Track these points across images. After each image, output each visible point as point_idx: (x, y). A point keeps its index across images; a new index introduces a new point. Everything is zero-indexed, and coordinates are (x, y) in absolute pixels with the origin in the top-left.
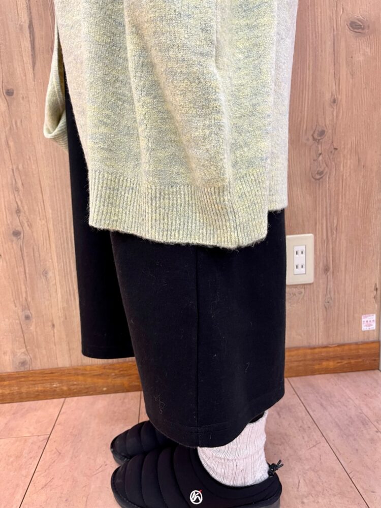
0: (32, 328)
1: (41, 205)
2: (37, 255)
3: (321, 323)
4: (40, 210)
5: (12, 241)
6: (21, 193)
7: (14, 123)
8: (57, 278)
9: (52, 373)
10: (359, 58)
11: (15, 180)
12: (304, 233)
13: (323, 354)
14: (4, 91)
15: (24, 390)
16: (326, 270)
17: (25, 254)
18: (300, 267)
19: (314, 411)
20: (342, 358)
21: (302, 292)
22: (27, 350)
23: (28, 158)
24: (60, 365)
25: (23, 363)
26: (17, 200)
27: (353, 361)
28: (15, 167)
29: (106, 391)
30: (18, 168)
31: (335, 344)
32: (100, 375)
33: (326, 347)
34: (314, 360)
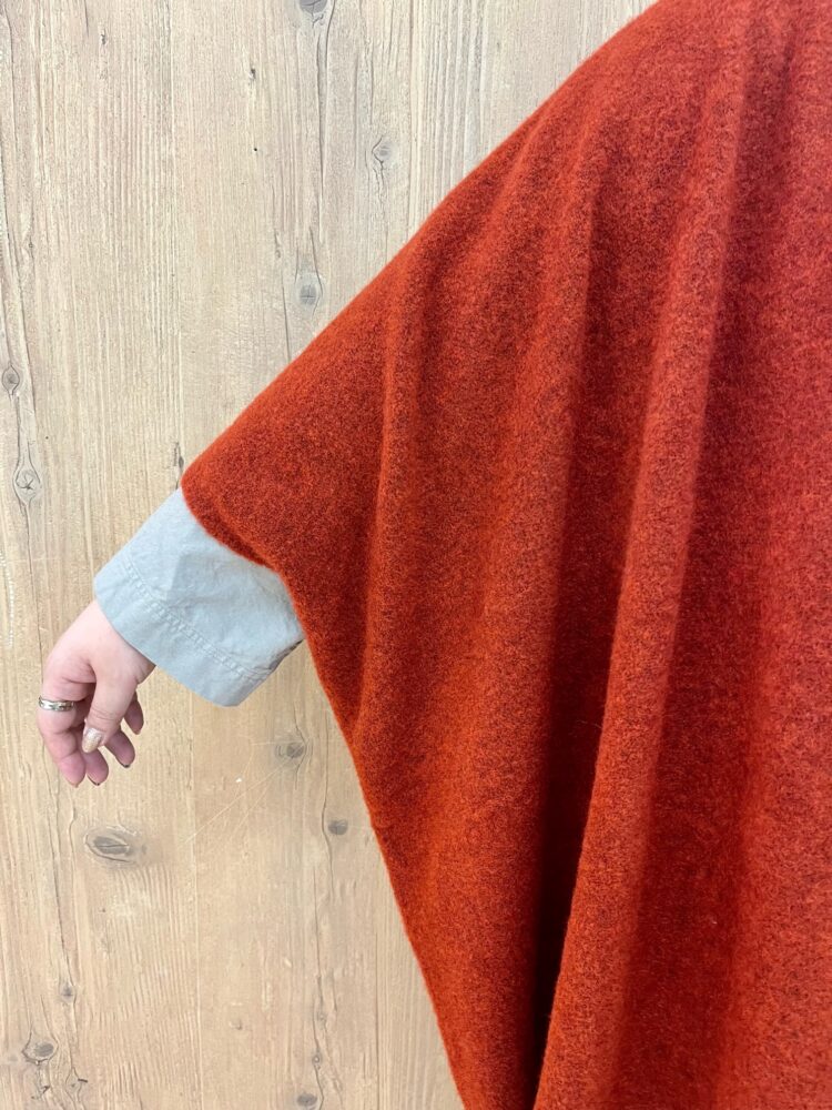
1: (371, 1049)
4: (367, 1060)
6: (329, 1024)
7: (337, 887)
11: (322, 998)
23: (357, 956)
26: (319, 1037)
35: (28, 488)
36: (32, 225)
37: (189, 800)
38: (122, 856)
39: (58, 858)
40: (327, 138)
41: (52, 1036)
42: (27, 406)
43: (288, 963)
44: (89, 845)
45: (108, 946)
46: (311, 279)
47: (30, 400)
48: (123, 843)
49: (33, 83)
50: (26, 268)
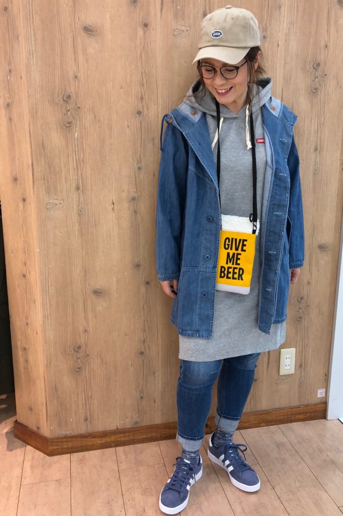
0: (144, 403)
2: (151, 364)
3: (297, 394)
5: (139, 357)
8: (160, 376)
9: (153, 428)
10: (322, 262)
12: (291, 348)
13: (297, 411)
14: (145, 283)
15: (136, 438)
16: (301, 366)
17: (145, 363)
18: (287, 366)
19: (295, 445)
20: (307, 413)
21: (287, 379)
22: (139, 416)
24: (156, 423)
25: (136, 423)
27: (312, 414)
28: (145, 319)
30: (147, 320)
31: (304, 405)
33: (298, 407)
34: (292, 415)
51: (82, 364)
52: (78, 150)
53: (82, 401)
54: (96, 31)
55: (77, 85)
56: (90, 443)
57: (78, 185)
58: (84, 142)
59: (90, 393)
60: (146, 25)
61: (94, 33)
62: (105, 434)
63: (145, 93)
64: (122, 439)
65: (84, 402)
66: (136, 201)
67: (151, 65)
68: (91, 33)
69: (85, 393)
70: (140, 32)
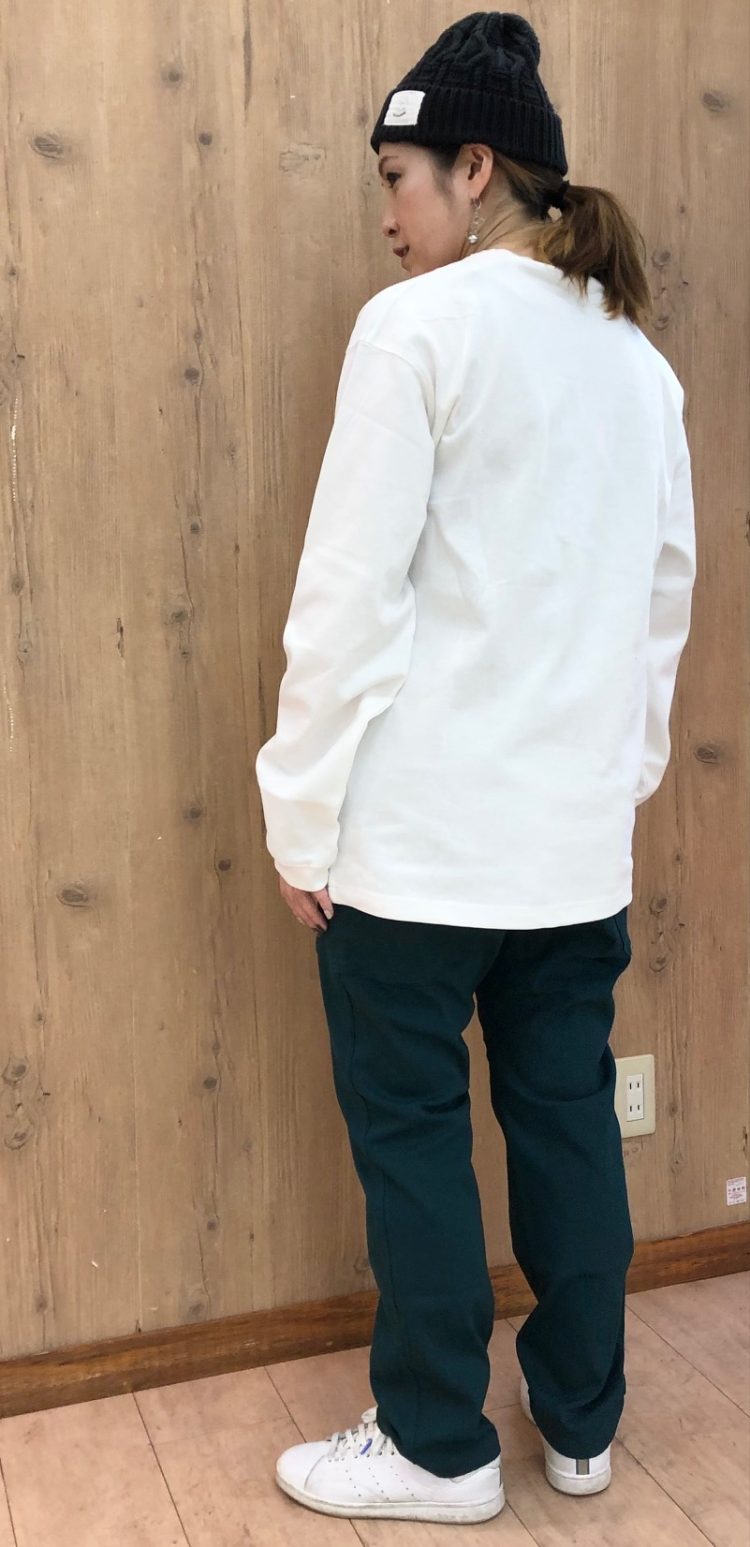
0: (218, 1244)
2: (237, 1116)
3: (667, 1198)
4: (249, 1044)
5: (201, 1096)
6: (223, 1017)
7: (226, 909)
8: (266, 1154)
9: (247, 1322)
11: (217, 997)
12: (639, 1053)
13: (671, 1251)
14: (217, 865)
15: (197, 1357)
16: (673, 1110)
17: (219, 1115)
18: (635, 1108)
20: (700, 1254)
21: (637, 1149)
22: (205, 1285)
23: (239, 962)
24: (257, 1308)
25: (197, 1308)
26: (217, 1027)
27: (715, 1258)
28: (219, 977)
29: (332, 1346)
30: (224, 978)
31: (688, 1233)
32: (324, 1319)
33: (674, 1238)
35: (25, 651)
36: (34, 495)
37: (127, 857)
38: (81, 903)
39: (37, 909)
40: (202, 444)
41: (26, 1057)
42: (27, 602)
43: (195, 971)
44: (58, 897)
45: (70, 976)
46: (196, 520)
47: (29, 595)
48: (80, 891)
49: (35, 417)
50: (29, 520)
51: (27, 1122)
52: (18, 477)
53: (30, 1242)
54: (70, 150)
55: (15, 295)
56: (53, 1382)
57: (18, 577)
58: (37, 453)
59: (53, 1218)
60: (205, 139)
61: (62, 156)
62: (99, 1351)
63: (206, 321)
64: (156, 1363)
65: (35, 1246)
66: (184, 623)
67: (223, 247)
68: (54, 154)
69: (37, 1215)
70: (190, 156)
